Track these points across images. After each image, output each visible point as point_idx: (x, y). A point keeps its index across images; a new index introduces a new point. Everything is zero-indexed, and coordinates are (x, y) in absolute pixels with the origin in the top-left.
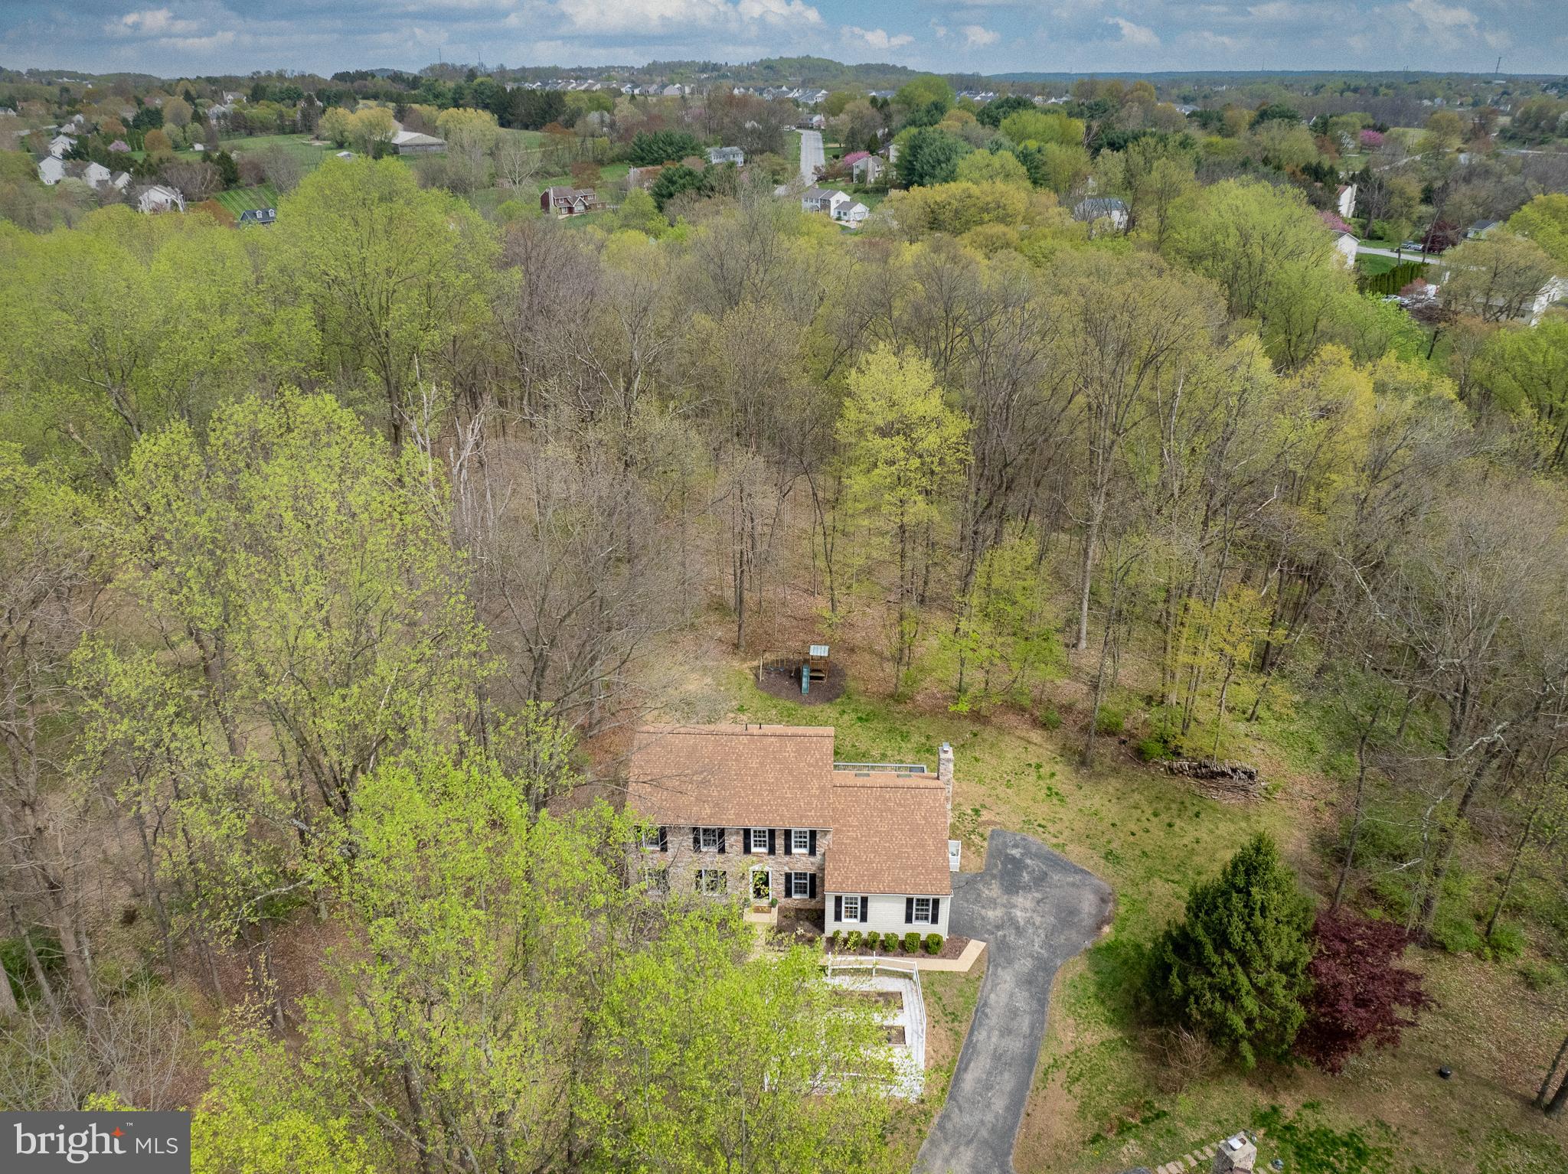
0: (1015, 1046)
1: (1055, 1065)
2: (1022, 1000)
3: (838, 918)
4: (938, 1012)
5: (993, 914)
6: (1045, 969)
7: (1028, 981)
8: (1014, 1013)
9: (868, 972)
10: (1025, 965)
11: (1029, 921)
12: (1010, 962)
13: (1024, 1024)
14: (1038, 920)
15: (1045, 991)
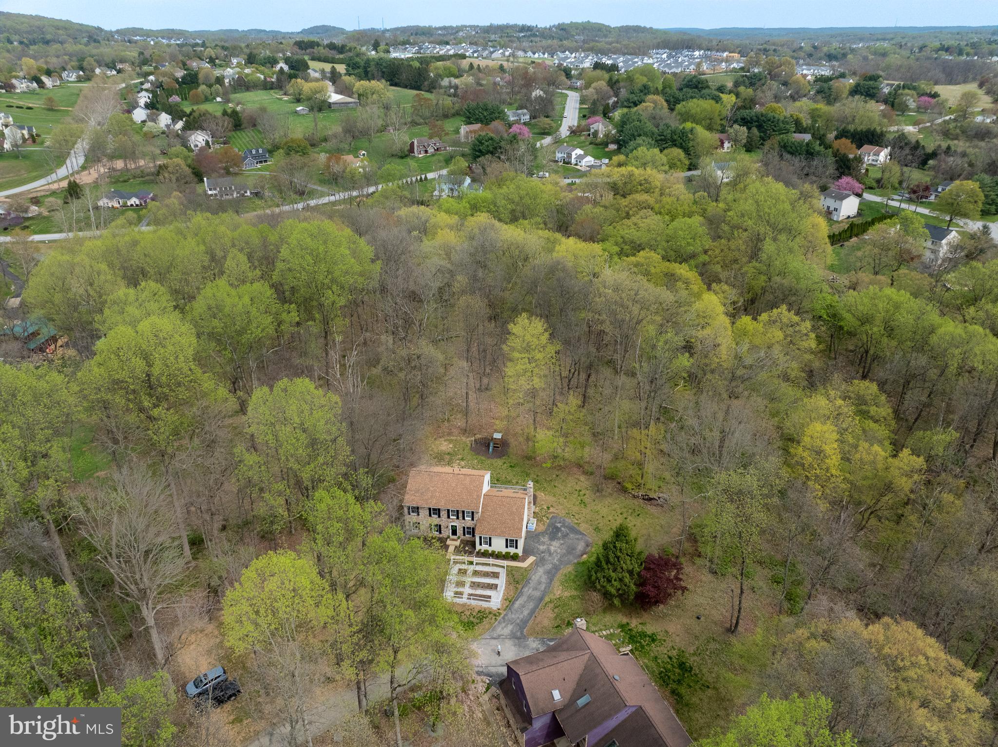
0: (537, 594)
1: (550, 602)
2: (544, 579)
3: (481, 544)
4: (512, 580)
5: (542, 548)
6: (556, 568)
7: (548, 572)
8: (540, 583)
9: (489, 565)
10: (549, 566)
11: (555, 551)
12: (543, 565)
13: (543, 587)
14: (559, 551)
15: (554, 576)
